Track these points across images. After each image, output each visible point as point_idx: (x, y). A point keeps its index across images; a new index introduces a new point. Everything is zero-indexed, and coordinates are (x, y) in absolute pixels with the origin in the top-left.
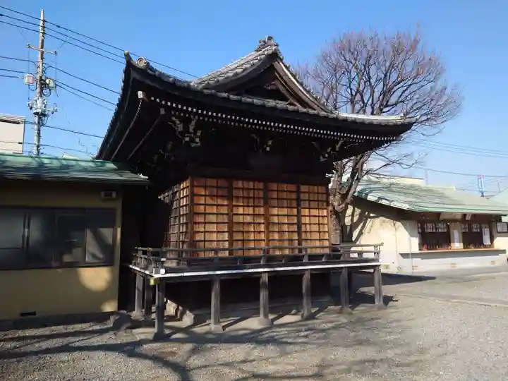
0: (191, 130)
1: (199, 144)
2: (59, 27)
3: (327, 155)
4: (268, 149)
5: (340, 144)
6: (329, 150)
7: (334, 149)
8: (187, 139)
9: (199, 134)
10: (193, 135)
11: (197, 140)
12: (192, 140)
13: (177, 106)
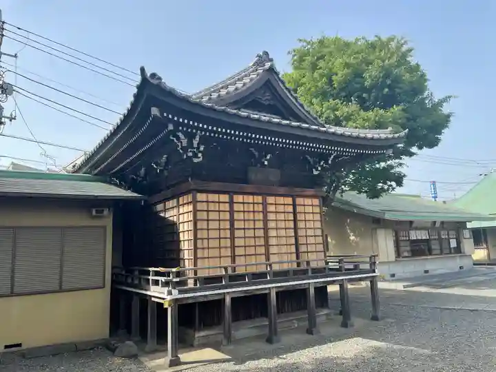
0: (195, 146)
1: (201, 159)
2: (19, 29)
3: (319, 169)
4: (266, 163)
5: (332, 157)
6: (322, 163)
7: (326, 162)
8: (190, 154)
9: (202, 148)
10: (195, 150)
11: (200, 155)
12: (195, 156)
13: (189, 122)
